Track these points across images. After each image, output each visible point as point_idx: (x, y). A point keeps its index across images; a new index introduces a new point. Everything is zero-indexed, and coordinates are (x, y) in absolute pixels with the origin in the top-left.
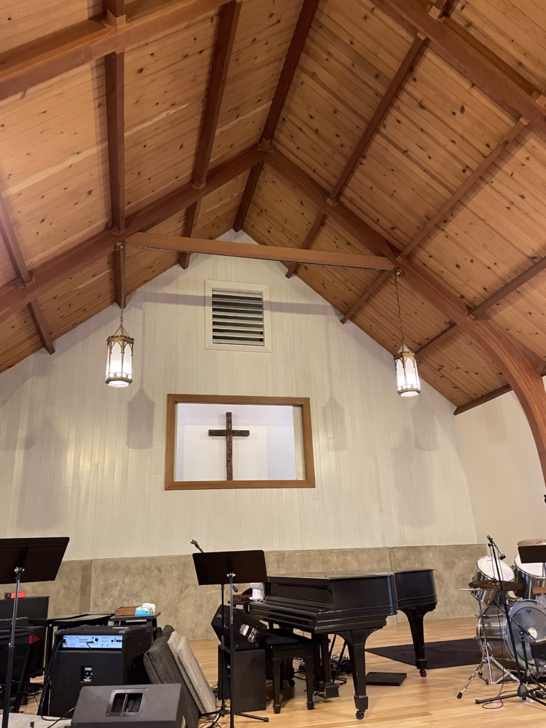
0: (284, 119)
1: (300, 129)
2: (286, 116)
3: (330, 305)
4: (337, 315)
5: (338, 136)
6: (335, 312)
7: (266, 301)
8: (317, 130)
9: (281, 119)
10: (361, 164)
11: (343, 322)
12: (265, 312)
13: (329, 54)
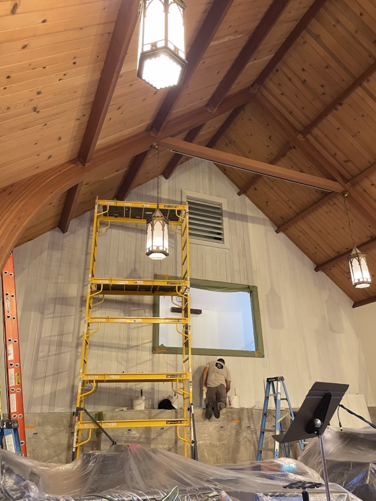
0: (277, 70)
1: (290, 79)
2: (280, 68)
3: (268, 218)
4: (273, 226)
5: (322, 86)
6: (271, 224)
7: (225, 211)
8: (305, 80)
9: (274, 70)
10: (336, 109)
11: (277, 232)
12: (224, 218)
13: (338, 21)
